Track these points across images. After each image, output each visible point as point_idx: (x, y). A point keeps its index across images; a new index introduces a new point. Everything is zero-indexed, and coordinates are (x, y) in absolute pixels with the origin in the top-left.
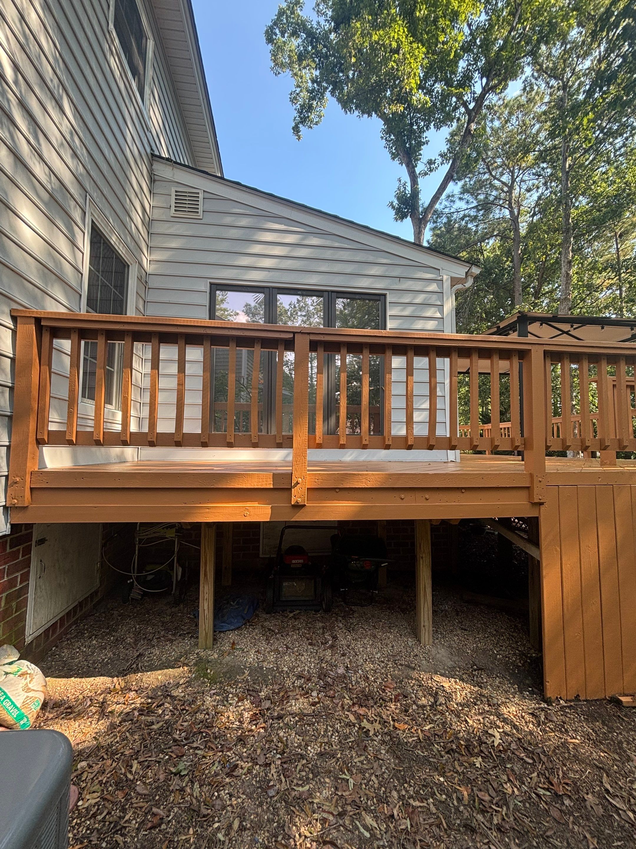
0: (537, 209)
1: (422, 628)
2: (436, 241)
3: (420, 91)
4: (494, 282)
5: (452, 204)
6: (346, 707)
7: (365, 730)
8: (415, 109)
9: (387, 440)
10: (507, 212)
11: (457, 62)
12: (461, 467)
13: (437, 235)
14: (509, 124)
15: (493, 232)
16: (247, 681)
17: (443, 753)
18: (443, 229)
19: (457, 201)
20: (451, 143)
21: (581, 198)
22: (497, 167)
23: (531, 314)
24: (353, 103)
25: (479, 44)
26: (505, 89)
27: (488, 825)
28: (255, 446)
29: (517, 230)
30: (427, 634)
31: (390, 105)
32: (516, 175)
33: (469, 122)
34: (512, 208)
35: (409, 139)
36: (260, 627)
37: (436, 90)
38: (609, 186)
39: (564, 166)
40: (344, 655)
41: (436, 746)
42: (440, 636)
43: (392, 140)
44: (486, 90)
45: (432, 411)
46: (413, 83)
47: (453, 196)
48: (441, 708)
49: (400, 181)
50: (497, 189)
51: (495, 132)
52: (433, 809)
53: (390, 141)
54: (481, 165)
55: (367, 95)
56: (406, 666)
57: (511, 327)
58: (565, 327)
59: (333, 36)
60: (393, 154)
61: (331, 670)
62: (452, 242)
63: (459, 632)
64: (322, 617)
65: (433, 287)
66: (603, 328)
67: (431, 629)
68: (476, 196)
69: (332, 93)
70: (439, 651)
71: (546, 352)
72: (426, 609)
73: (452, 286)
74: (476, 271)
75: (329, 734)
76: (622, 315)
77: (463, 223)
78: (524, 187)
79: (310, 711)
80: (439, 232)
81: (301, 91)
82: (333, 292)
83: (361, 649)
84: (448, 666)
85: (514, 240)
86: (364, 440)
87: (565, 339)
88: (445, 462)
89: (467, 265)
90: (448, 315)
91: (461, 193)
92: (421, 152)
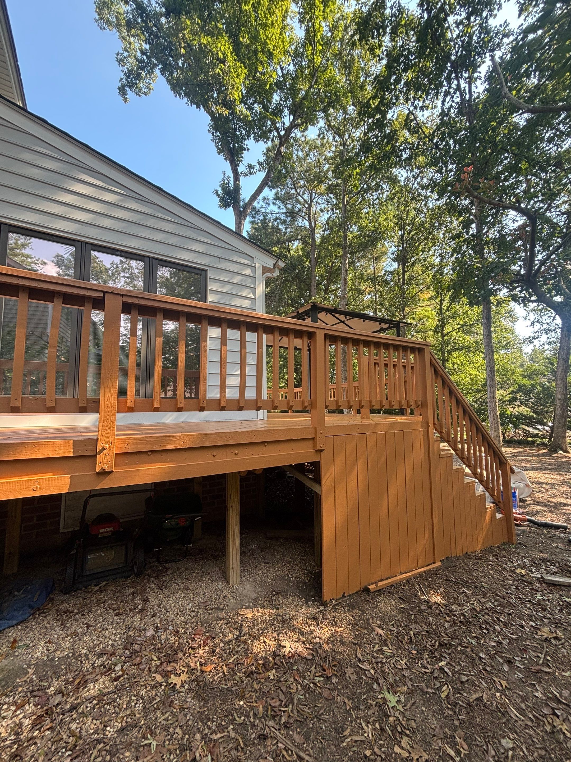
0: (327, 227)
1: (231, 570)
2: (254, 233)
3: (243, 105)
4: (297, 276)
5: (267, 205)
6: (154, 669)
7: (172, 685)
8: (238, 118)
9: (201, 402)
10: (307, 224)
11: (272, 94)
12: (268, 424)
13: (255, 229)
14: (308, 158)
15: (297, 236)
16: (31, 680)
17: (244, 678)
18: (260, 224)
19: (271, 204)
20: (267, 157)
21: (354, 226)
22: (301, 187)
23: (322, 306)
24: (182, 89)
25: (288, 86)
26: (307, 130)
27: (277, 727)
28: (51, 410)
29: (313, 239)
30: (235, 574)
31: (216, 105)
32: (313, 196)
33: (281, 145)
34: (310, 220)
35: (233, 141)
36: (54, 612)
37: (255, 109)
38: (370, 223)
39: (343, 200)
40: (153, 616)
41: (238, 674)
42: (246, 573)
43: (218, 136)
44: (293, 125)
45: (243, 376)
46: (236, 95)
47: (268, 199)
48: (245, 638)
49: (224, 174)
50: (300, 204)
51: (299, 159)
52: (233, 734)
53: (216, 137)
54: (288, 182)
55: (196, 87)
56: (216, 609)
57: (307, 313)
58: (342, 318)
59: (163, 20)
60: (218, 149)
61: (140, 636)
62: (266, 237)
63: (262, 566)
64: (133, 582)
65: (248, 272)
66: (364, 321)
67: (239, 569)
68: (286, 205)
69: (162, 71)
70: (246, 587)
71: (326, 335)
72: (234, 552)
73: (263, 273)
74: (281, 264)
75: (133, 704)
76: (376, 314)
77: (276, 224)
78: (319, 207)
79: (112, 688)
80: (256, 226)
81: (129, 56)
82: (154, 258)
83: (173, 605)
84: (252, 599)
85: (311, 245)
86: (179, 403)
87: (341, 327)
88: (255, 421)
89: (275, 258)
90: (259, 297)
91: (274, 199)
92: (243, 155)
